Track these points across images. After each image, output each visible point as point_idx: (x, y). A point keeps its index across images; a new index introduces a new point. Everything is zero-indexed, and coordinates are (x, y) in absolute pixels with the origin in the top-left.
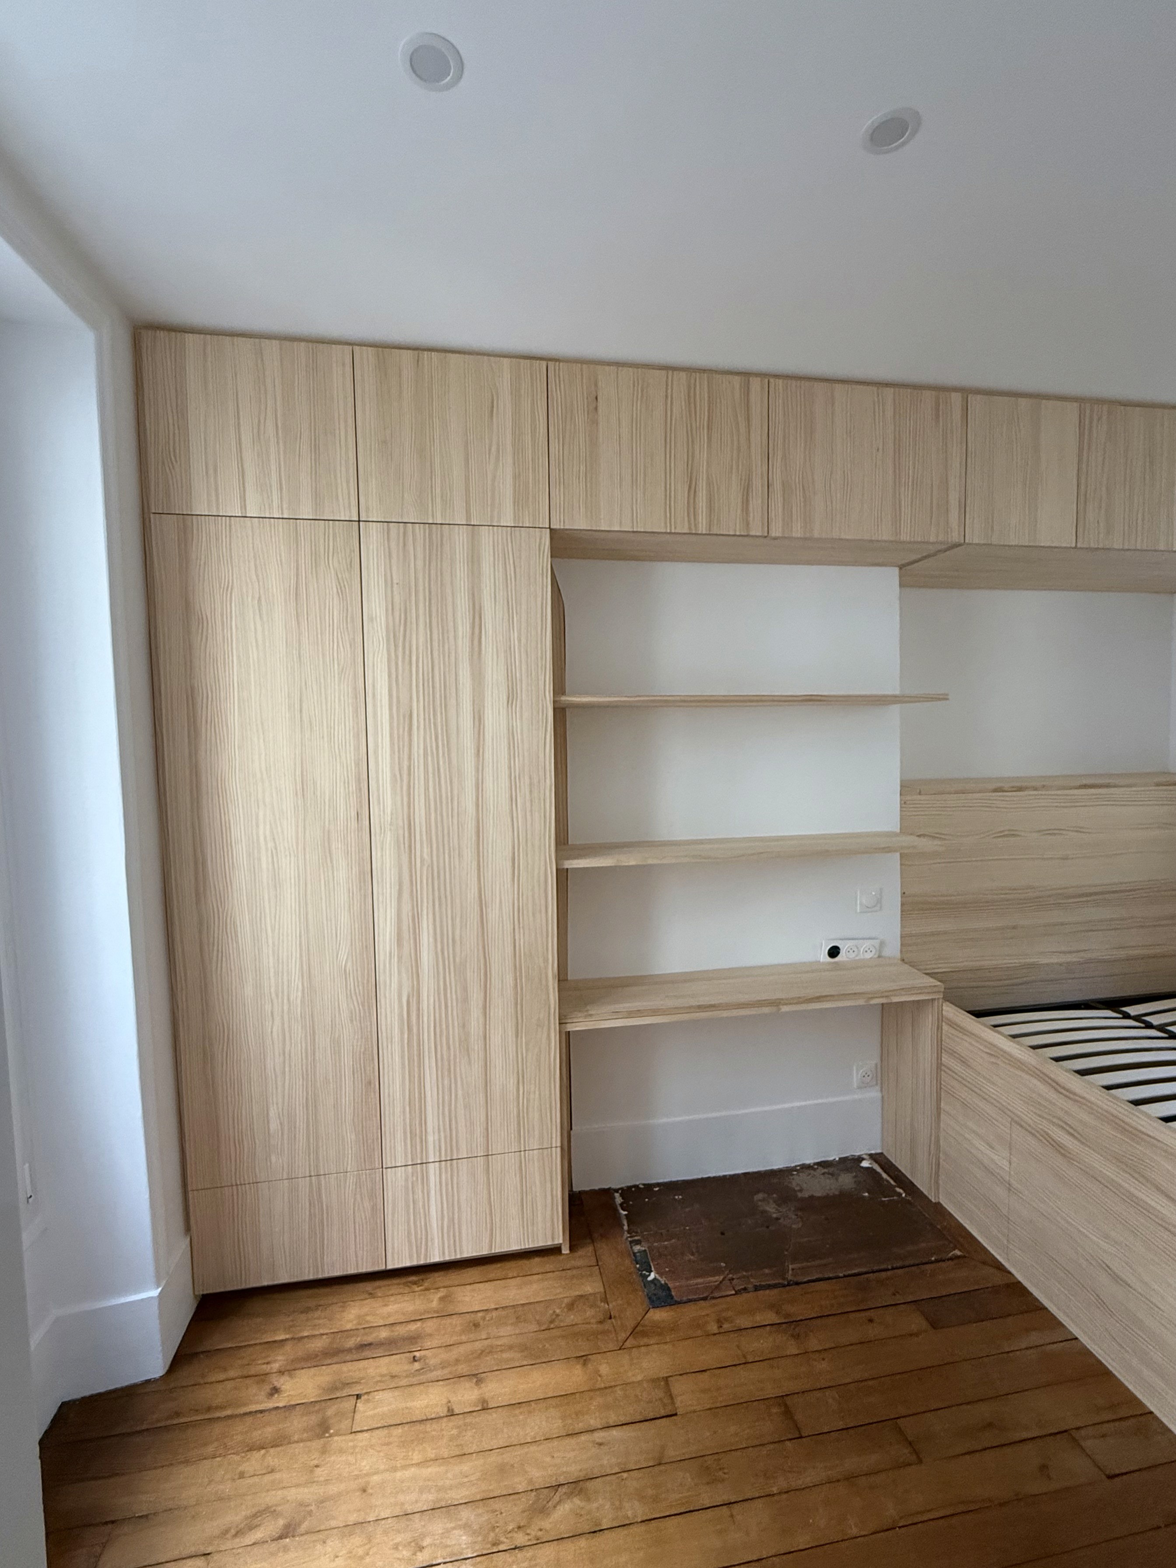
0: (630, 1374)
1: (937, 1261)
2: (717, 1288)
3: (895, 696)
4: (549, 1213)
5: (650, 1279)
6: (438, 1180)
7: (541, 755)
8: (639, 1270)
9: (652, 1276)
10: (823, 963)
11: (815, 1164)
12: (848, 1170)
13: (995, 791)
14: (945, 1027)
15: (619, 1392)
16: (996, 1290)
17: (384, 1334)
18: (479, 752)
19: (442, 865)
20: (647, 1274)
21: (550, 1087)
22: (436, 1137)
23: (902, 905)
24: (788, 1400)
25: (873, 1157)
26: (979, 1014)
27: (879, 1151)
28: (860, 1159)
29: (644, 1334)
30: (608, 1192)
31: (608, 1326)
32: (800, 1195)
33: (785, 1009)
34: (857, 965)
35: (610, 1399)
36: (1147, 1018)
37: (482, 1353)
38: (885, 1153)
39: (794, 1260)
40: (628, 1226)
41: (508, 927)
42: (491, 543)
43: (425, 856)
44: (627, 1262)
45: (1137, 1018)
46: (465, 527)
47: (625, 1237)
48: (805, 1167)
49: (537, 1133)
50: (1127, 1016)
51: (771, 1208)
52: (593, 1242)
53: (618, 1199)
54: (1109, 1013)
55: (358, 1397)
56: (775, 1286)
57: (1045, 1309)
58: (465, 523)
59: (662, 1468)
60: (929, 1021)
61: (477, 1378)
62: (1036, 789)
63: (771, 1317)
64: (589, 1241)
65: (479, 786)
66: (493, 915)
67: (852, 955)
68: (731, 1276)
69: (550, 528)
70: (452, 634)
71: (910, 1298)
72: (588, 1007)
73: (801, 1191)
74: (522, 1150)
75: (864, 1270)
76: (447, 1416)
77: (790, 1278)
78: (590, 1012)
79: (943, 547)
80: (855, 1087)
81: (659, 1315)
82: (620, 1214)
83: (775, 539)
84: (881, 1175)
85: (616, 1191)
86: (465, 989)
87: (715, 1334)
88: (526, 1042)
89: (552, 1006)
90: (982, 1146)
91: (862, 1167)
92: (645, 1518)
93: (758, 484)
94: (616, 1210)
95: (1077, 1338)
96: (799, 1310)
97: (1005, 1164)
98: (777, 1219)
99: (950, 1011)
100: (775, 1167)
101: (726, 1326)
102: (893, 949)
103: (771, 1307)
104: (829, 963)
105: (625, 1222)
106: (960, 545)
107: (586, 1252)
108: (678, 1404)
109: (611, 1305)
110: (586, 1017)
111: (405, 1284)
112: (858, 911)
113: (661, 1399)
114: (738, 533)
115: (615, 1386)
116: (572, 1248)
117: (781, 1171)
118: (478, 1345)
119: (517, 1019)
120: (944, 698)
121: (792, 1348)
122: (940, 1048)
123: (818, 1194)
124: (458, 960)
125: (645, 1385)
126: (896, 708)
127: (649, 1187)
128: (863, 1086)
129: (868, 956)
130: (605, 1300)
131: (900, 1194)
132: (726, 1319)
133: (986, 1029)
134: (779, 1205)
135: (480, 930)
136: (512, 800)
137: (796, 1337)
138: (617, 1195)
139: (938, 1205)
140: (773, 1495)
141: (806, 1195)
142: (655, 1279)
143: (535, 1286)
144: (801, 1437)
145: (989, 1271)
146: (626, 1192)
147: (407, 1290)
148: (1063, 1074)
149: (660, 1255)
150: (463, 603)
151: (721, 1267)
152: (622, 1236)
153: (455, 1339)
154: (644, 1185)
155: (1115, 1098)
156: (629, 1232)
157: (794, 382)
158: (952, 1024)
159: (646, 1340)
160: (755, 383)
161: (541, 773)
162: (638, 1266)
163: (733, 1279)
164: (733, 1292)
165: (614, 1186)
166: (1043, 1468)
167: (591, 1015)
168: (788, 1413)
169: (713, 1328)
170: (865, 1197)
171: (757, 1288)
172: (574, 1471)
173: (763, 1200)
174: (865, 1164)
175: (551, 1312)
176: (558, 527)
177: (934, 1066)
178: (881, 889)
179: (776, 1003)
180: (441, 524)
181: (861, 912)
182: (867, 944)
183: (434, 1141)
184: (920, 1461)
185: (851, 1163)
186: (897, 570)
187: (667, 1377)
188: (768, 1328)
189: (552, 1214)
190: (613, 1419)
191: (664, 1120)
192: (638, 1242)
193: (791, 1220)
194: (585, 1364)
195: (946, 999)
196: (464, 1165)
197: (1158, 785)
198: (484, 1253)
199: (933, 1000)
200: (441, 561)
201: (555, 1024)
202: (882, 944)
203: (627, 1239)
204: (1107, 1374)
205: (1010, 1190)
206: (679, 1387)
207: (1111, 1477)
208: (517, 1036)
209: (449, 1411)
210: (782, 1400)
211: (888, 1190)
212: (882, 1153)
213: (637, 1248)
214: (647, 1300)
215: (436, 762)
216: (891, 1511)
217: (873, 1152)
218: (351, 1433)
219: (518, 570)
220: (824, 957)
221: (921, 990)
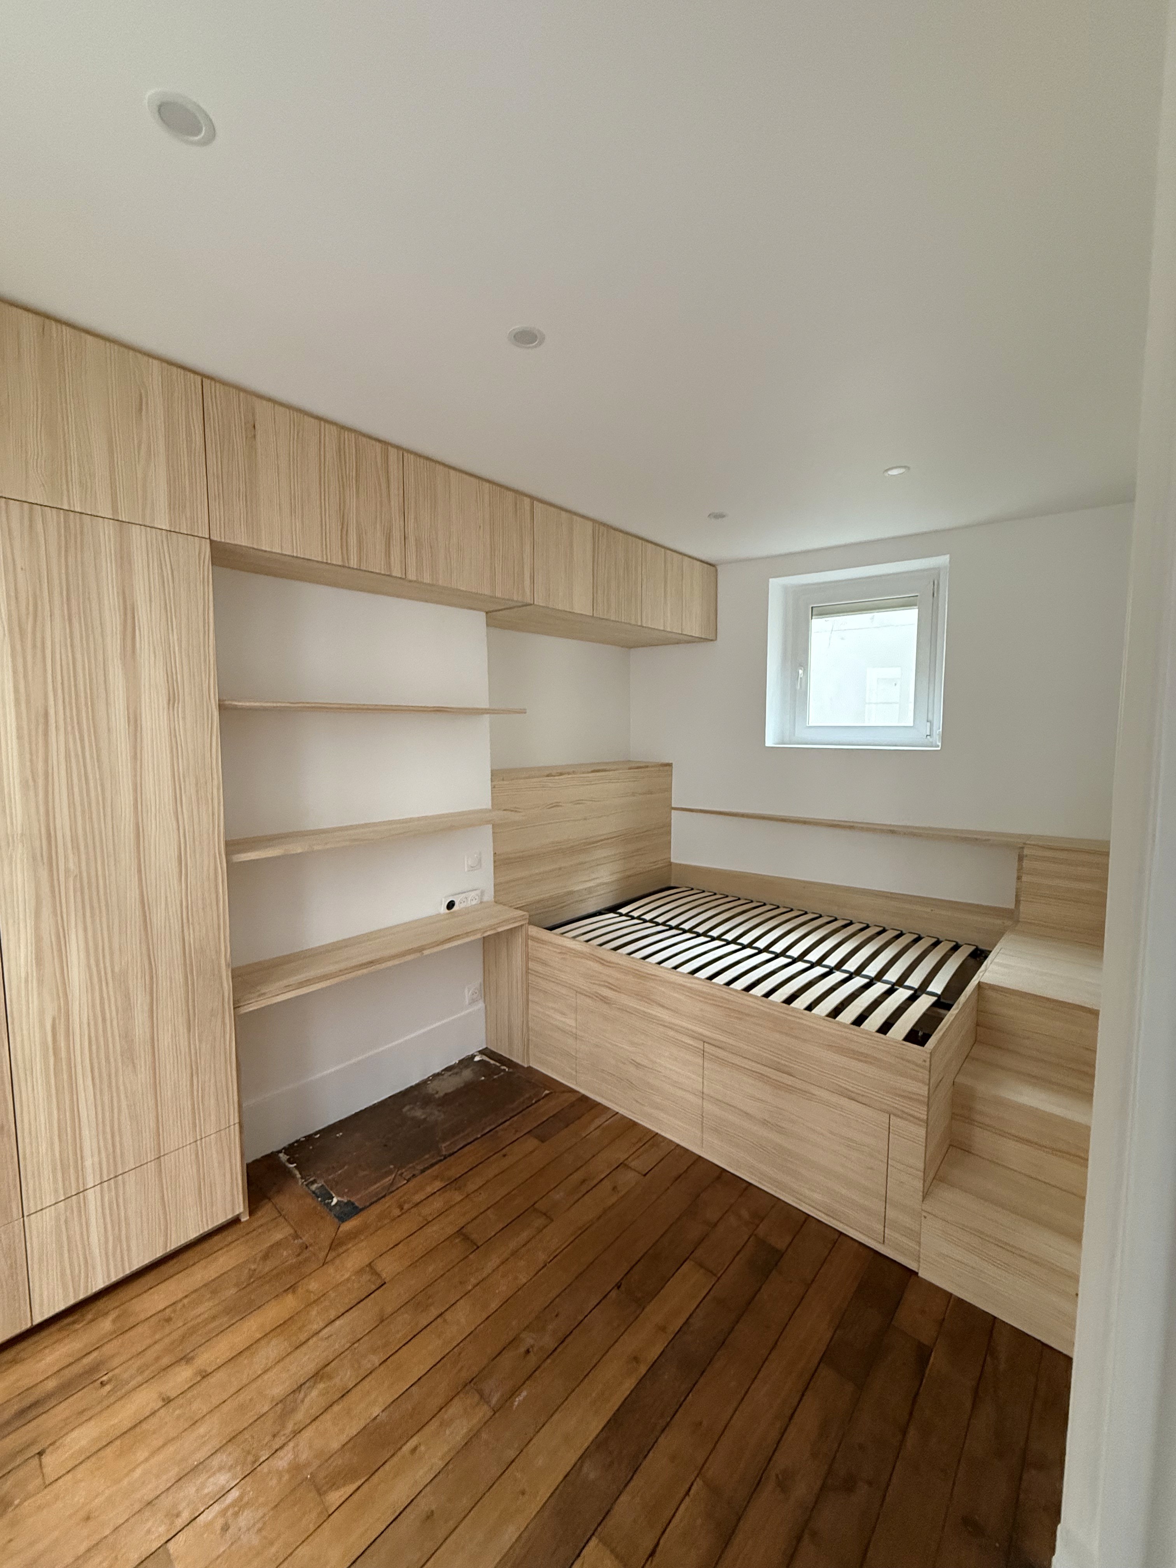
0: (338, 1277)
1: (536, 1102)
2: (392, 1184)
3: (486, 709)
4: (228, 1188)
5: (333, 1203)
6: (99, 1203)
7: (208, 755)
8: (321, 1201)
9: (335, 1200)
10: (444, 914)
11: (443, 1070)
12: (466, 1067)
13: (548, 776)
14: (530, 942)
15: (332, 1294)
16: (572, 1105)
17: (51, 1384)
18: (136, 756)
19: (93, 873)
20: (330, 1201)
21: (226, 1070)
22: (96, 1159)
23: (495, 862)
24: (464, 1231)
25: (481, 1052)
26: (551, 929)
27: (484, 1047)
28: (473, 1056)
29: (341, 1244)
30: (272, 1157)
31: (306, 1254)
32: (437, 1096)
33: (426, 952)
34: (467, 911)
35: (327, 1303)
36: (631, 914)
37: (183, 1338)
38: (489, 1047)
39: (444, 1140)
40: (300, 1174)
41: (176, 927)
42: (144, 544)
43: (71, 866)
44: (309, 1200)
45: (627, 915)
46: (111, 521)
47: (300, 1183)
48: (436, 1076)
49: (213, 1118)
50: (621, 915)
51: (419, 1114)
52: (270, 1199)
53: (283, 1157)
54: (612, 915)
55: (40, 1454)
56: (436, 1163)
57: (599, 1104)
58: (111, 517)
59: (386, 1322)
60: (519, 940)
61: (187, 1359)
62: (569, 773)
63: (438, 1184)
64: (267, 1200)
65: (137, 788)
66: (158, 918)
67: (462, 905)
68: (399, 1172)
69: (210, 538)
70: (98, 631)
71: (526, 1131)
72: (258, 988)
73: (437, 1093)
74: (198, 1138)
75: (493, 1126)
76: (163, 1406)
77: (444, 1153)
78: (263, 991)
79: (520, 604)
80: (467, 1003)
81: (348, 1226)
82: (289, 1168)
83: (410, 581)
84: (489, 1062)
85: (280, 1152)
86: (127, 996)
87: (399, 1216)
88: (199, 1033)
89: (226, 995)
90: (558, 1017)
91: (476, 1062)
92: (381, 1362)
93: (397, 535)
94: (286, 1167)
95: (617, 1113)
96: (454, 1172)
97: (573, 1023)
98: (425, 1119)
99: (534, 931)
100: (413, 1084)
101: (406, 1207)
102: (489, 896)
103: (436, 1178)
104: (447, 914)
105: (297, 1173)
106: (531, 605)
107: (266, 1211)
108: (384, 1275)
109: (304, 1239)
110: (259, 996)
111: (60, 1330)
112: (466, 870)
113: (369, 1280)
114: (383, 572)
115: (328, 1292)
116: (251, 1213)
117: (418, 1085)
118: (175, 1336)
119: (189, 1015)
120: (523, 712)
121: (458, 1197)
122: (528, 958)
123: (450, 1091)
124: (117, 969)
125: (353, 1278)
126: (487, 717)
127: (309, 1138)
128: (473, 1001)
129: (474, 902)
130: (296, 1236)
131: (505, 1070)
132: (405, 1202)
133: (558, 937)
134: (423, 1109)
135: (143, 933)
136: (177, 800)
137: (459, 1189)
138: (281, 1155)
139: (530, 1068)
140: (470, 1291)
141: (441, 1094)
142: (338, 1201)
143: (221, 1260)
144: (478, 1247)
145: (567, 1095)
146: (290, 1150)
147: (65, 1333)
148: (605, 952)
149: (337, 1183)
150: (111, 600)
151: (391, 1169)
152: (297, 1182)
153: (149, 1341)
154: (305, 1137)
155: (633, 958)
156: (302, 1178)
157: (422, 460)
158: (535, 939)
159: (344, 1248)
160: (392, 452)
161: (208, 773)
162: (320, 1199)
163: (402, 1173)
164: (405, 1182)
165: (275, 1149)
166: (614, 1188)
167: (264, 994)
168: (466, 1238)
169: (396, 1212)
170: (482, 1081)
171: (423, 1171)
172: (311, 1368)
173: (409, 1110)
174: (477, 1059)
175: (247, 1271)
176: (219, 540)
177: (524, 972)
178: (480, 854)
179: (421, 949)
180: (81, 513)
181: (469, 871)
182: (473, 894)
183: (93, 1164)
184: (552, 1220)
185: (467, 1061)
186: (485, 614)
187: (370, 1264)
188: (438, 1193)
189: (232, 1189)
190: (333, 1314)
191: (319, 1075)
192: (313, 1182)
193: (436, 1115)
194: (294, 1292)
195: (530, 923)
196: (131, 1178)
197: (630, 769)
198: (158, 1256)
199: (522, 926)
200: (82, 551)
201: (229, 1008)
202: (482, 893)
203: (303, 1183)
204: (635, 1124)
205: (576, 1038)
206: (379, 1266)
207: (645, 1175)
208: (189, 1031)
209: (163, 1400)
210: (460, 1232)
211: (497, 1070)
212: (487, 1048)
213: (314, 1187)
214: (336, 1220)
215: (82, 764)
216: (542, 1257)
217: (481, 1049)
218: (46, 1488)
219: (175, 573)
220: (443, 909)
221: (515, 919)
